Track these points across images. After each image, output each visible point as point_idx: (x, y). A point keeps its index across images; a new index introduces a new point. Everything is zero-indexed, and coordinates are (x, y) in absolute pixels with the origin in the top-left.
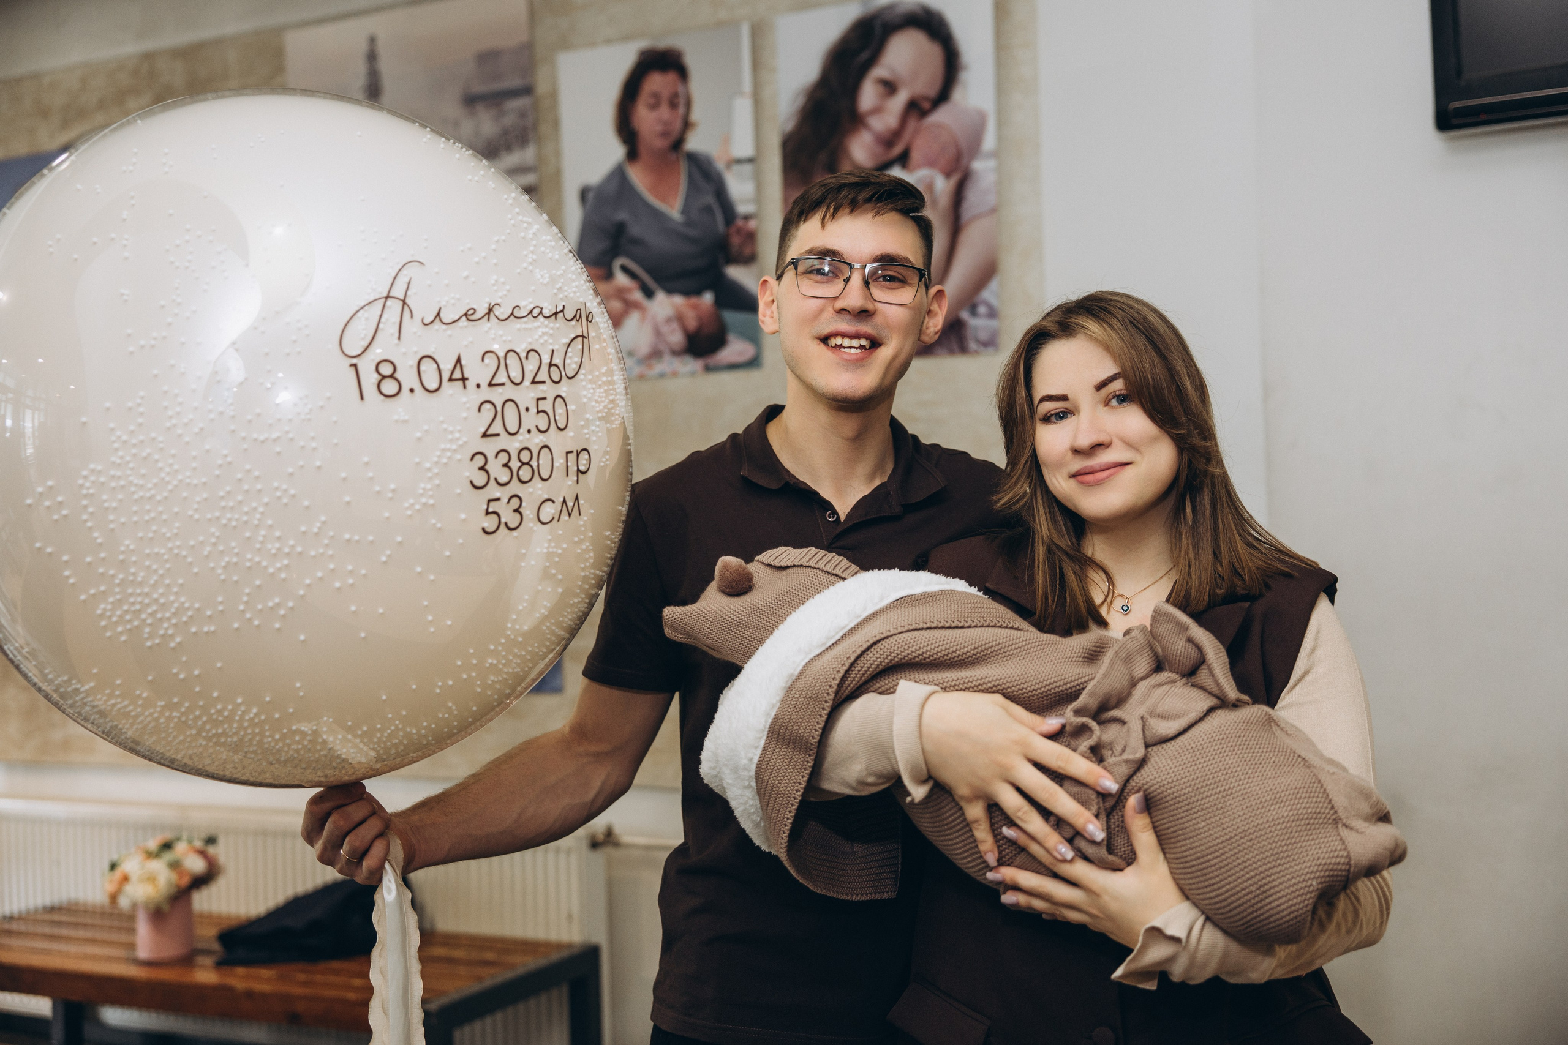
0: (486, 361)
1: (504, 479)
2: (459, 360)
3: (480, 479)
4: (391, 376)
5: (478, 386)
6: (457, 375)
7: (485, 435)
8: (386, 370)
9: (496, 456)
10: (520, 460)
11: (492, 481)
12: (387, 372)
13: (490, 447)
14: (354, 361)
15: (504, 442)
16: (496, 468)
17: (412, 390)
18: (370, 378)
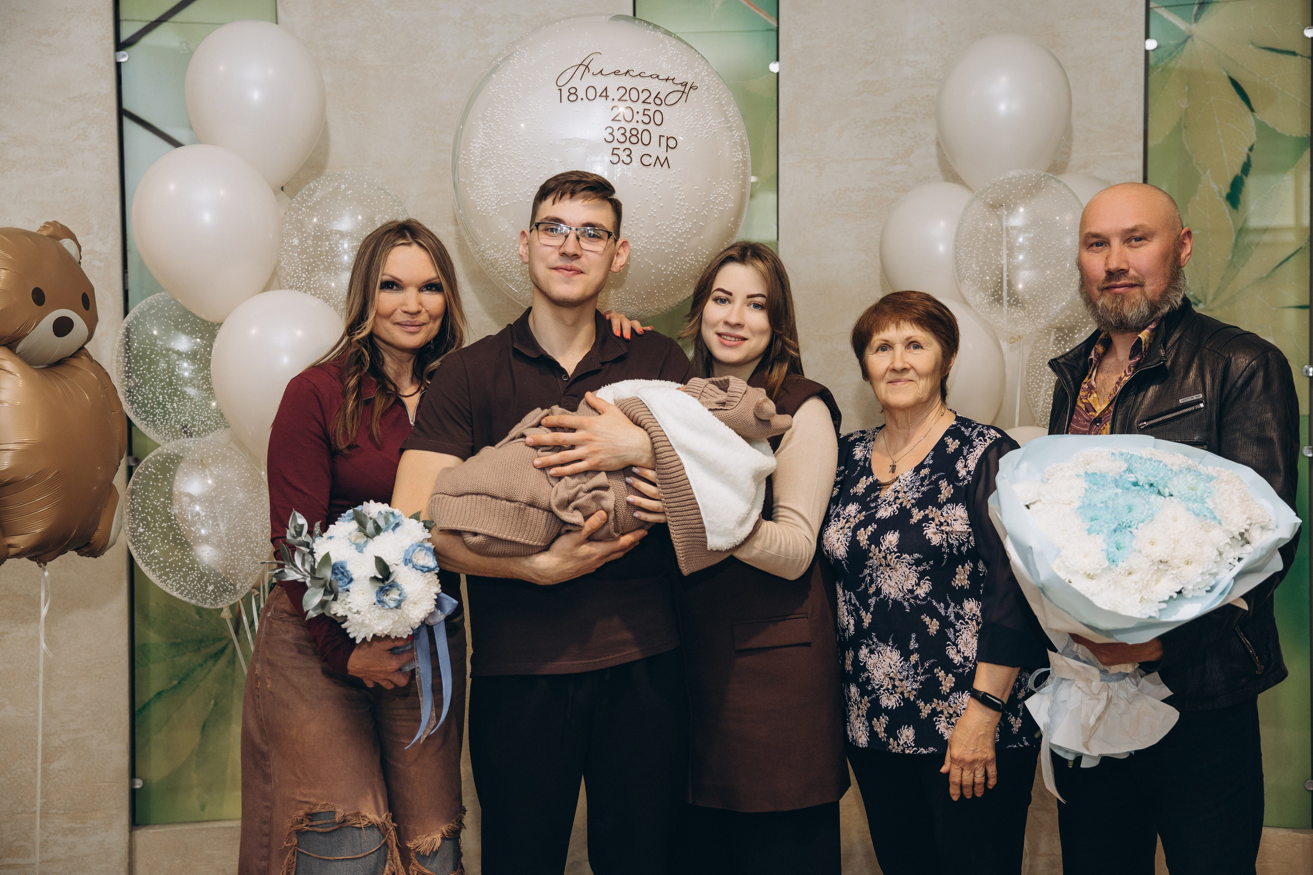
0: (620, 90)
1: (622, 139)
2: (606, 89)
3: (610, 138)
4: (574, 94)
5: (613, 100)
6: (604, 94)
7: (613, 120)
8: (573, 91)
9: (618, 130)
10: (631, 133)
11: (615, 140)
12: (573, 92)
13: (616, 125)
14: (561, 88)
15: (623, 124)
16: (618, 135)
17: (582, 99)
18: (565, 94)
